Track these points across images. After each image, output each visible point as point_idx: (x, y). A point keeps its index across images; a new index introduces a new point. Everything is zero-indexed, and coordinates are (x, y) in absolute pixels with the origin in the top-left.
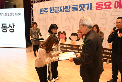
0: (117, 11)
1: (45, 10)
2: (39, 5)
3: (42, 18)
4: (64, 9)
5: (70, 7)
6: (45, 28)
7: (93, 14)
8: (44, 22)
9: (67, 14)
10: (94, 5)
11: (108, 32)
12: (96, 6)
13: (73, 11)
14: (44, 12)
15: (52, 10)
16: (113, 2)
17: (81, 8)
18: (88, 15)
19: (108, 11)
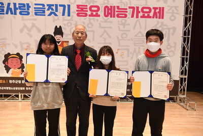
0: (108, 21)
4: (16, 9)
5: (30, 7)
10: (74, 9)
12: (77, 11)
13: (36, 14)
17: (50, 10)
18: (65, 25)
19: (96, 21)
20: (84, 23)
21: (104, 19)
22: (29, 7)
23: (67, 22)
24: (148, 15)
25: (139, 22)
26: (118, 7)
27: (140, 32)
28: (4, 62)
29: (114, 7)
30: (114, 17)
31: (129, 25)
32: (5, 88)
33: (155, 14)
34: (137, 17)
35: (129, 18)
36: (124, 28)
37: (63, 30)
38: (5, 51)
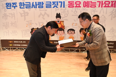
0: (85, 9)
3: (10, 14)
6: (14, 25)
7: (66, 11)
8: (12, 18)
9: (40, 10)
10: (67, 3)
11: (79, 27)
12: (68, 4)
13: (47, 7)
14: (12, 7)
15: (22, 6)
16: (82, 2)
17: (54, 5)
18: (62, 12)
19: (79, 9)
20: (72, 11)
21: (83, 9)
22: (43, 3)
23: (63, 11)
24: (108, 6)
25: (103, 10)
26: (91, 2)
27: (103, 15)
28: (31, 32)
29: (89, 1)
30: (89, 7)
31: (97, 11)
33: (112, 5)
34: (102, 7)
35: (97, 7)
36: (94, 13)
38: (31, 27)
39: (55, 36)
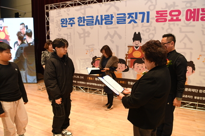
0: (190, 25)
1: (70, 21)
2: (59, 13)
3: (65, 34)
4: (102, 20)
5: (113, 17)
6: (69, 50)
7: (152, 28)
9: (107, 28)
10: (153, 15)
12: (156, 17)
13: (118, 23)
14: (69, 24)
15: (81, 22)
16: (183, 11)
17: (131, 18)
18: (143, 31)
19: (176, 25)
20: (163, 28)
23: (146, 28)
26: (203, 10)
28: (92, 63)
32: (92, 84)
37: (141, 36)
38: (93, 55)
39: (129, 73)
